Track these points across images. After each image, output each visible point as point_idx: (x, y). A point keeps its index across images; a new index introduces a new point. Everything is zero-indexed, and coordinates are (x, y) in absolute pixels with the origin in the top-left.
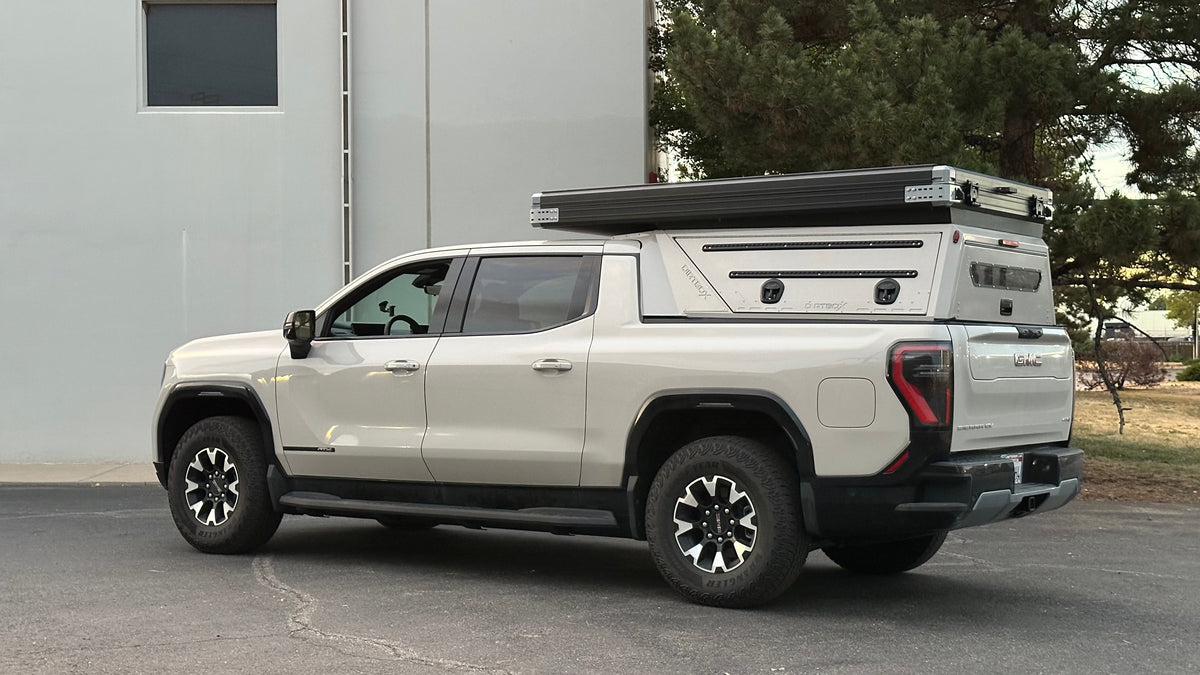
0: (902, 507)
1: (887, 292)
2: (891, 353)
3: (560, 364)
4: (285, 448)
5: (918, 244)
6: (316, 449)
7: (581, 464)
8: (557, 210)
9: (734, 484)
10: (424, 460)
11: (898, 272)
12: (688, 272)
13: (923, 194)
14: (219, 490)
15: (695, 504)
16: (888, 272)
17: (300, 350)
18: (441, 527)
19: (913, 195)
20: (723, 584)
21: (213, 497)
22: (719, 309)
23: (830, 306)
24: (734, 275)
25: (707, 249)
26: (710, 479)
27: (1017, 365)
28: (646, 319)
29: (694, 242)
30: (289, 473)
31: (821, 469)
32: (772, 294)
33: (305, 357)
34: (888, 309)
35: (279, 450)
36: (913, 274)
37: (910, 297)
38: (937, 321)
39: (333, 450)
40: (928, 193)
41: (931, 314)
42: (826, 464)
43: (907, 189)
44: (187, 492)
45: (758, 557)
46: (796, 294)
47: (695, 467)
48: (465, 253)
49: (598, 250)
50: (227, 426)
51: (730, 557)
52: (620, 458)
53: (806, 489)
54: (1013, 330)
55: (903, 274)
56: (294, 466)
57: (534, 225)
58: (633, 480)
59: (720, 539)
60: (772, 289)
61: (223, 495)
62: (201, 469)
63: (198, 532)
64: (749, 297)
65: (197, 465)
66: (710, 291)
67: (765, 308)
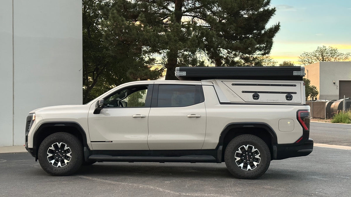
1: (289, 96)
2: (297, 113)
3: (197, 115)
4: (91, 142)
5: (295, 86)
6: (105, 142)
7: (204, 143)
8: (185, 72)
9: (254, 147)
10: (148, 144)
11: (291, 92)
12: (229, 91)
13: (298, 73)
15: (241, 153)
16: (289, 92)
17: (97, 112)
19: (296, 73)
20: (251, 173)
21: (58, 158)
22: (241, 101)
23: (274, 100)
24: (243, 92)
25: (233, 85)
26: (246, 146)
28: (221, 103)
29: (229, 83)
30: (91, 149)
31: (280, 141)
33: (99, 113)
34: (290, 101)
35: (89, 142)
36: (295, 93)
37: (296, 99)
38: (304, 105)
39: (112, 142)
40: (300, 73)
41: (303, 103)
43: (294, 72)
44: (48, 157)
45: (262, 166)
46: (263, 98)
47: (242, 143)
48: (153, 83)
49: (200, 84)
51: (252, 166)
52: (217, 141)
53: (275, 148)
55: (293, 93)
56: (94, 147)
58: (221, 147)
59: (248, 161)
60: (256, 96)
61: (63, 157)
62: (54, 149)
63: (54, 170)
64: (249, 97)
65: (52, 148)
66: (237, 96)
67: (255, 101)
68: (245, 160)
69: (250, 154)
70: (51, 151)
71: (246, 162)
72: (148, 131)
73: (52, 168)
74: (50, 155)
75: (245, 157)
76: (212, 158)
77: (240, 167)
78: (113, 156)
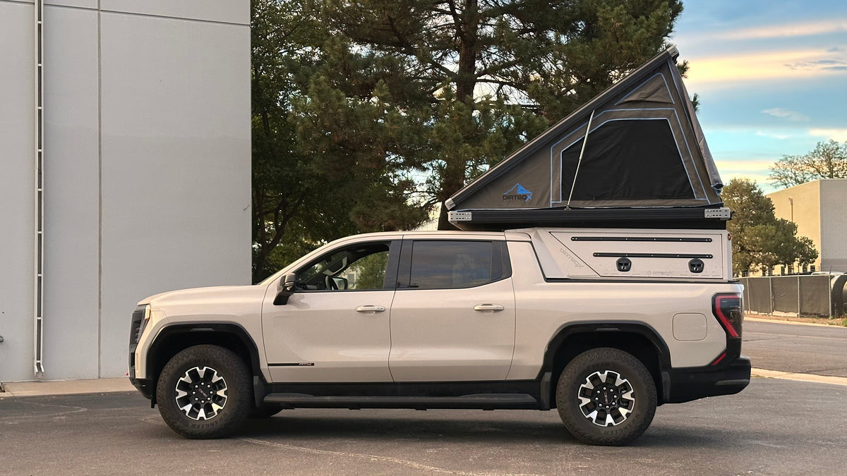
0: (720, 383)
1: (696, 264)
2: (714, 299)
3: (494, 307)
4: (269, 365)
5: (709, 240)
7: (510, 367)
8: (470, 213)
9: (619, 375)
10: (390, 368)
11: (701, 255)
12: (564, 252)
13: (715, 213)
14: (204, 395)
15: (592, 388)
16: (695, 255)
17: (281, 300)
19: (709, 214)
20: (614, 432)
22: (591, 275)
23: (662, 273)
24: (596, 255)
25: (574, 239)
26: (603, 373)
28: (548, 280)
29: (565, 235)
30: (269, 381)
31: (675, 363)
32: (624, 266)
33: (285, 304)
34: (699, 275)
35: (263, 366)
36: (710, 257)
37: (710, 269)
38: (730, 282)
39: (313, 364)
40: (718, 213)
41: (726, 279)
42: (678, 360)
43: (706, 210)
44: (177, 398)
45: (637, 416)
46: (638, 266)
48: (401, 238)
49: (502, 238)
50: (216, 351)
51: (617, 416)
52: (539, 362)
53: (665, 376)
55: (704, 256)
58: (548, 376)
59: (607, 407)
60: (624, 263)
61: (209, 399)
62: (190, 381)
63: (190, 425)
64: (609, 267)
65: (187, 378)
66: (582, 264)
67: (621, 274)
68: (600, 405)
69: (612, 390)
70: (184, 386)
71: (603, 408)
72: (391, 343)
73: (186, 421)
74: (182, 394)
75: (600, 396)
76: (529, 398)
77: (591, 419)
78: (316, 395)
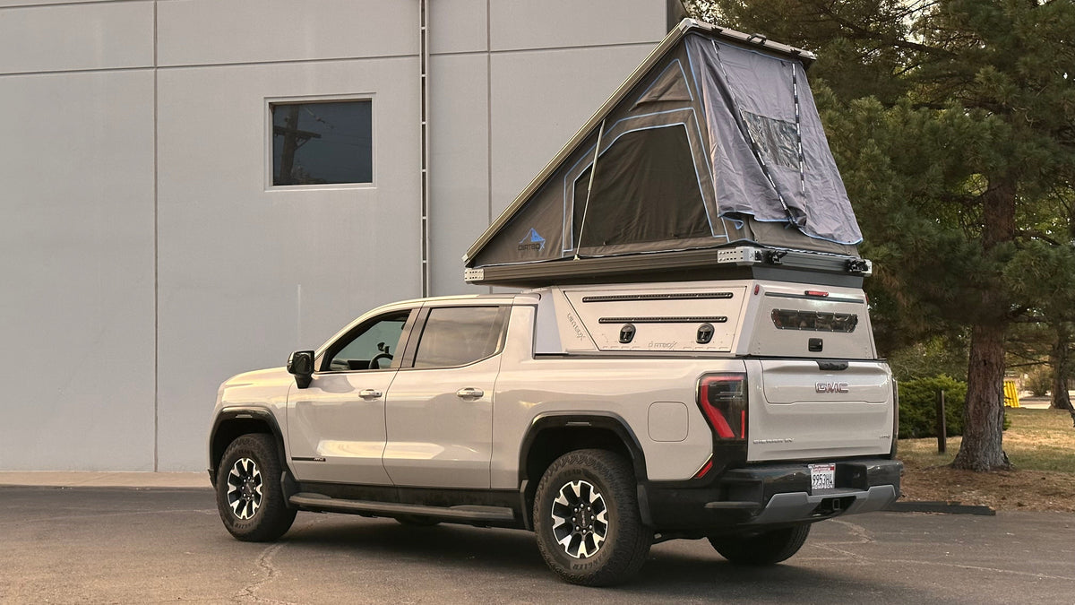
0: (710, 505)
1: (706, 331)
2: (702, 381)
3: (475, 392)
4: (293, 459)
5: (730, 296)
6: (313, 459)
7: (489, 471)
8: (482, 270)
9: (592, 487)
10: (385, 467)
11: (713, 318)
12: (571, 319)
13: (730, 256)
14: (250, 491)
15: (566, 503)
16: (707, 318)
17: (304, 382)
18: (442, 524)
19: (724, 257)
20: (586, 567)
21: (247, 497)
22: (586, 346)
23: (666, 345)
24: (603, 321)
25: (585, 300)
26: (576, 484)
27: (818, 391)
28: (537, 356)
29: (577, 294)
30: (296, 478)
31: (652, 475)
32: (627, 336)
34: (705, 347)
35: (289, 461)
36: (724, 320)
37: (724, 338)
38: (738, 357)
39: (324, 460)
40: (733, 256)
41: (734, 352)
42: (658, 469)
43: (719, 252)
44: (228, 492)
45: (608, 546)
46: (646, 337)
47: (565, 473)
48: (420, 305)
49: (509, 301)
50: (254, 440)
51: (590, 545)
52: (515, 465)
53: (642, 492)
54: (814, 364)
55: (717, 320)
56: (300, 472)
57: (468, 282)
58: (525, 483)
59: (584, 531)
60: (628, 331)
64: (611, 338)
66: (585, 334)
67: (621, 347)
68: (577, 528)
69: (589, 508)
70: (236, 479)
71: (580, 533)
72: (386, 435)
74: (232, 488)
75: (578, 516)
76: (509, 513)
77: (563, 545)
